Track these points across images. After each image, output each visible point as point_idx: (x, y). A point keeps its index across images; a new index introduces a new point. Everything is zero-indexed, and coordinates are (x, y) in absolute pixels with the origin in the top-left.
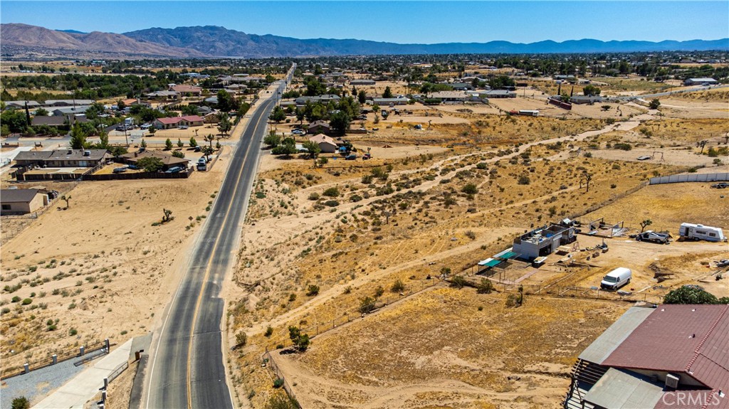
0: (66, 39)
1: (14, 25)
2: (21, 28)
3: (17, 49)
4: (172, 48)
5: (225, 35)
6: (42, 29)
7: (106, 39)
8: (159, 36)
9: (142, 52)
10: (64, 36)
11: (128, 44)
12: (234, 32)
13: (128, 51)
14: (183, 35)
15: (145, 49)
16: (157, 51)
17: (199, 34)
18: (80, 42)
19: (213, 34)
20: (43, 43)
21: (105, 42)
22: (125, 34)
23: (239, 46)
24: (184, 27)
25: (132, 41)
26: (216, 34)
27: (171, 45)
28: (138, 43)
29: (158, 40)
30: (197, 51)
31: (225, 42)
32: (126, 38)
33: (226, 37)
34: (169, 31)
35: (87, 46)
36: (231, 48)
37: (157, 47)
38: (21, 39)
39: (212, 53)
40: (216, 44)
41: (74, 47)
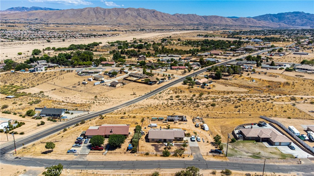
0: (229, 21)
1: (213, 16)
2: (215, 17)
3: (210, 25)
4: (273, 23)
5: (303, 16)
6: (222, 17)
7: (244, 20)
8: (268, 18)
9: (258, 25)
10: (229, 19)
11: (253, 22)
12: (308, 14)
13: (252, 25)
14: (280, 17)
15: (260, 24)
16: (265, 25)
17: (288, 16)
18: (234, 22)
19: (296, 15)
20: (222, 23)
21: (244, 21)
22: (253, 18)
23: (309, 21)
24: (282, 13)
25: (255, 20)
26: (298, 15)
27: (273, 22)
28: (257, 22)
29: (267, 19)
30: (285, 24)
31: (302, 20)
32: (253, 19)
33: (303, 17)
34: (274, 15)
35: (237, 23)
36: (305, 22)
37: (265, 23)
38: (214, 21)
39: (293, 25)
40: (296, 21)
41: (231, 24)
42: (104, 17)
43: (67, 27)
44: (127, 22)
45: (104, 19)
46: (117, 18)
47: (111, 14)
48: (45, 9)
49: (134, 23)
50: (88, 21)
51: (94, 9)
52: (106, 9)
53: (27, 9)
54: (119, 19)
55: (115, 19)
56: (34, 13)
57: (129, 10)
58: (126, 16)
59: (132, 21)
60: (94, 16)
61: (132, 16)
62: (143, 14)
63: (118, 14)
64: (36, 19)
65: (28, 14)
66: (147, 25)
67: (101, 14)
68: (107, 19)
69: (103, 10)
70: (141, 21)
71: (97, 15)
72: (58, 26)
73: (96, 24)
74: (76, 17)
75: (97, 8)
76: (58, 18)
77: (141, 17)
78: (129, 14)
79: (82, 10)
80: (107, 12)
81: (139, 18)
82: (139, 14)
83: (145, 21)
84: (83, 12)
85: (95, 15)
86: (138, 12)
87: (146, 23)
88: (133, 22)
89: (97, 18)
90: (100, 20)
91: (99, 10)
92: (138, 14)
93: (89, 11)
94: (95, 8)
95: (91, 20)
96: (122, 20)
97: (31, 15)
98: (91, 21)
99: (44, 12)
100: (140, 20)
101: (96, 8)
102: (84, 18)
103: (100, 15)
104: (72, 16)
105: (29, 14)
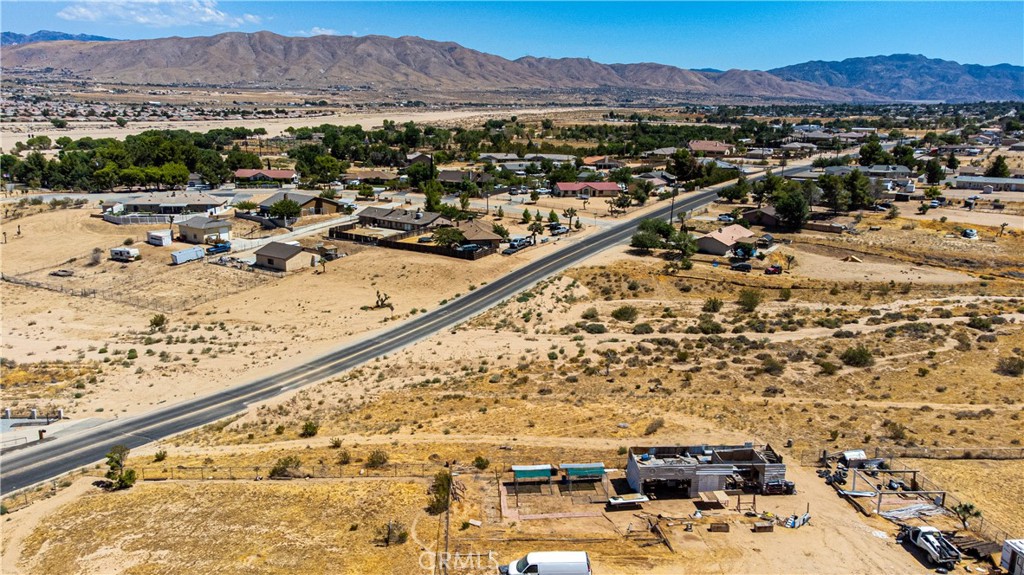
0: (696, 80)
1: (645, 65)
2: (651, 68)
3: (638, 93)
4: (831, 88)
5: (921, 68)
6: (673, 69)
7: (743, 78)
8: (817, 73)
9: (786, 95)
10: (696, 75)
11: (770, 85)
12: (938, 62)
13: (768, 94)
14: (853, 69)
15: (792, 90)
16: (806, 93)
17: (878, 67)
18: (712, 83)
19: (901, 66)
20: (672, 86)
21: (742, 82)
22: (770, 72)
23: (941, 83)
24: (858, 58)
25: (778, 80)
26: (906, 66)
27: (831, 85)
28: (784, 83)
29: (814, 78)
30: (868, 93)
31: (919, 79)
32: (770, 76)
33: (922, 70)
34: (834, 65)
35: (720, 88)
36: (928, 86)
37: (808, 88)
38: (648, 82)
39: (893, 95)
40: (903, 82)
41: (702, 89)
42: (284, 66)
43: (155, 94)
44: (364, 81)
45: (286, 70)
46: (330, 68)
47: (308, 55)
48: (83, 38)
49: (388, 84)
50: (232, 78)
51: (251, 37)
52: (291, 39)
53: (19, 38)
54: (335, 70)
55: (322, 71)
56: (41, 51)
57: (369, 42)
58: (360, 61)
59: (382, 79)
60: (251, 62)
61: (379, 62)
62: (416, 55)
63: (333, 55)
64: (49, 70)
65: (18, 53)
66: (430, 92)
67: (276, 56)
68: (297, 71)
69: (281, 43)
70: (410, 78)
71: (261, 58)
72: (123, 92)
73: (257, 88)
74: (190, 65)
75: (261, 34)
76: (124, 66)
77: (409, 65)
78: (370, 55)
79: (210, 41)
80: (295, 48)
81: (404, 68)
82: (403, 58)
83: (424, 80)
84: (212, 49)
85: (254, 56)
86: (399, 49)
87: (428, 86)
88: (382, 83)
89: (262, 69)
90: (272, 76)
91: (269, 41)
92: (398, 55)
93: (232, 44)
94: (253, 34)
95: (242, 74)
96: (346, 75)
97: (29, 56)
98: (239, 79)
99: (78, 46)
100: (406, 75)
101: (257, 36)
102: (218, 66)
103: (271, 57)
104: (173, 60)
105: (23, 53)
